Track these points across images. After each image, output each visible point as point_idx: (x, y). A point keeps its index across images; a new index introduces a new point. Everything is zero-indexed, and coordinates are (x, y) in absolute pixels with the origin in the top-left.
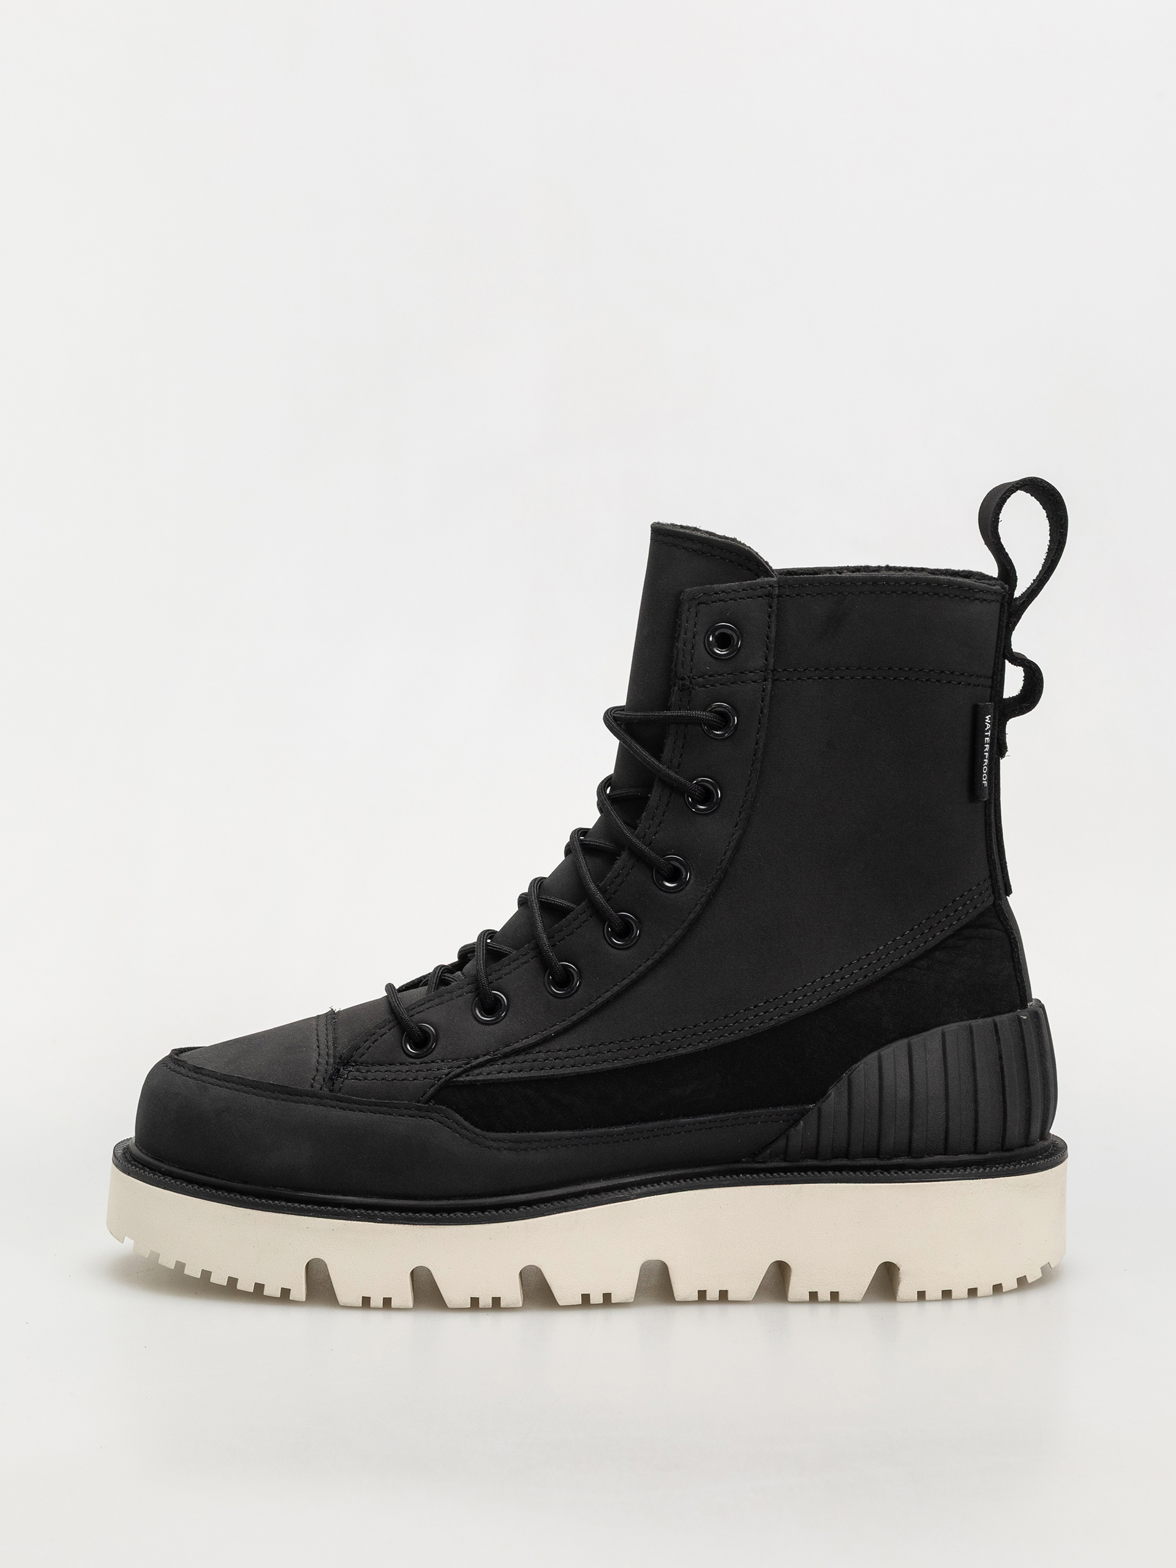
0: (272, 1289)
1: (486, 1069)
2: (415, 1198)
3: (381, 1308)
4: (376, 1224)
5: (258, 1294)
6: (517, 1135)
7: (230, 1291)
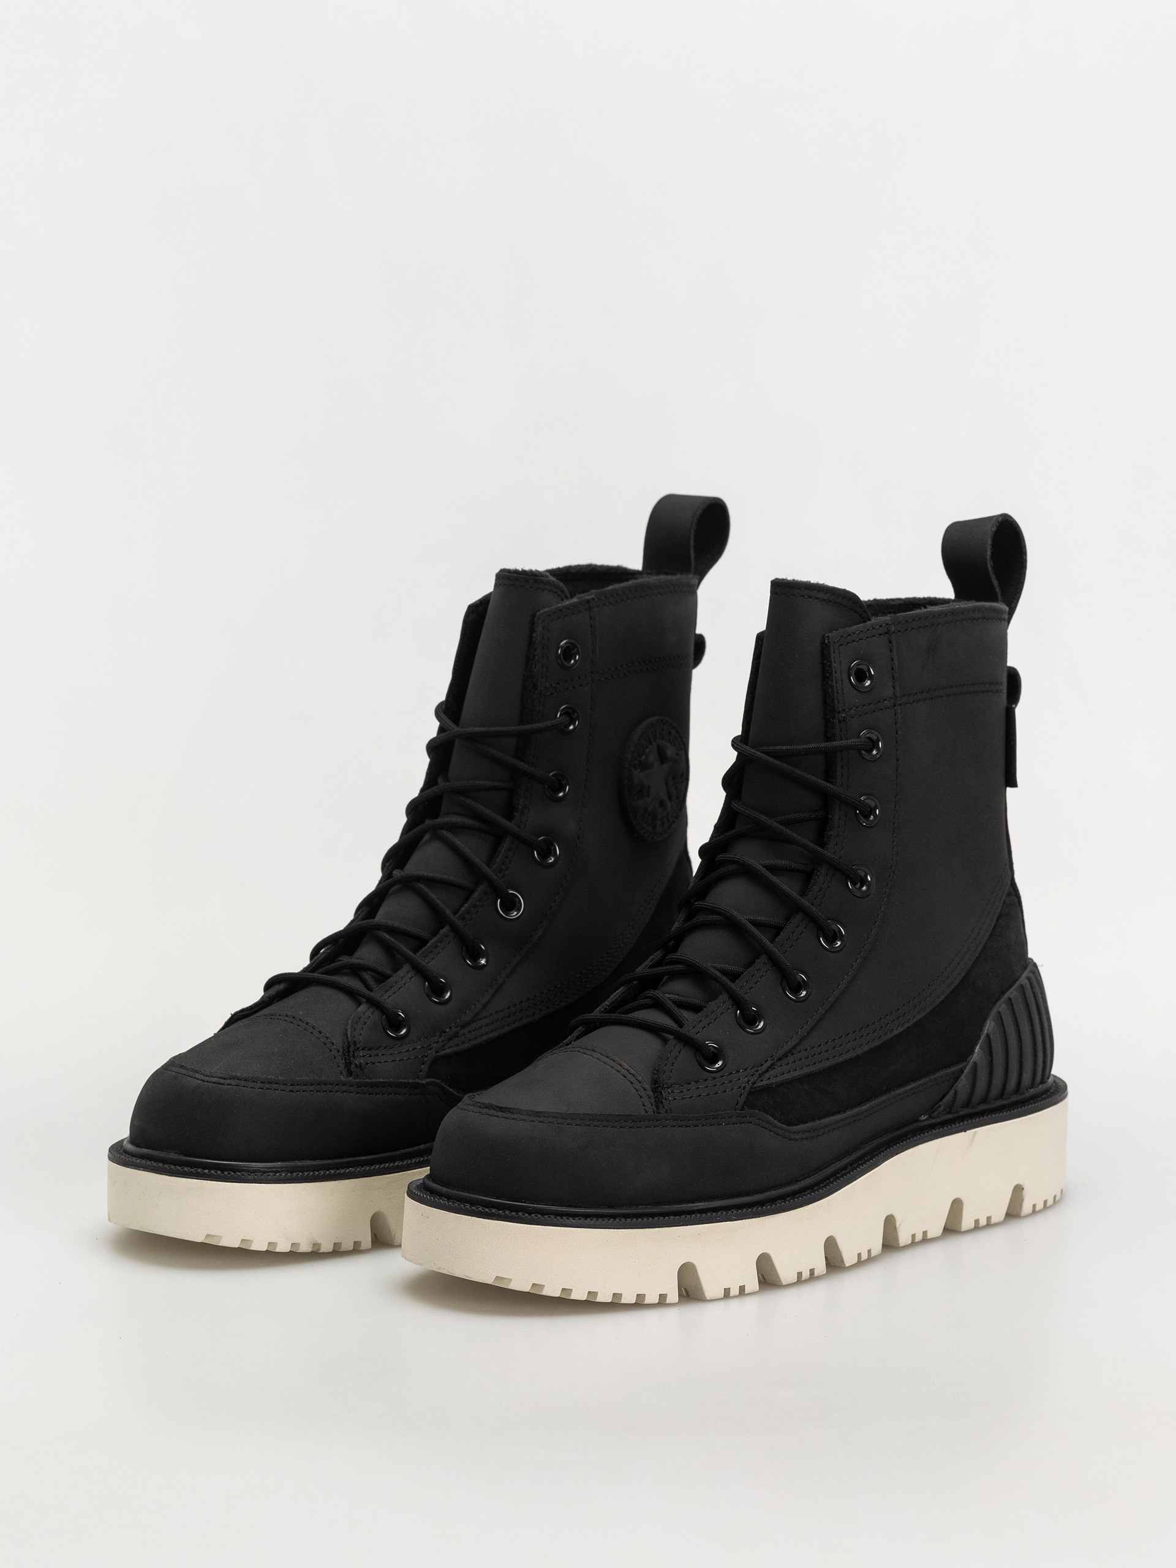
0: (652, 1298)
1: (772, 1073)
2: (748, 1194)
3: (737, 1296)
4: (732, 1222)
5: (640, 1304)
6: (810, 1125)
7: (615, 1305)
